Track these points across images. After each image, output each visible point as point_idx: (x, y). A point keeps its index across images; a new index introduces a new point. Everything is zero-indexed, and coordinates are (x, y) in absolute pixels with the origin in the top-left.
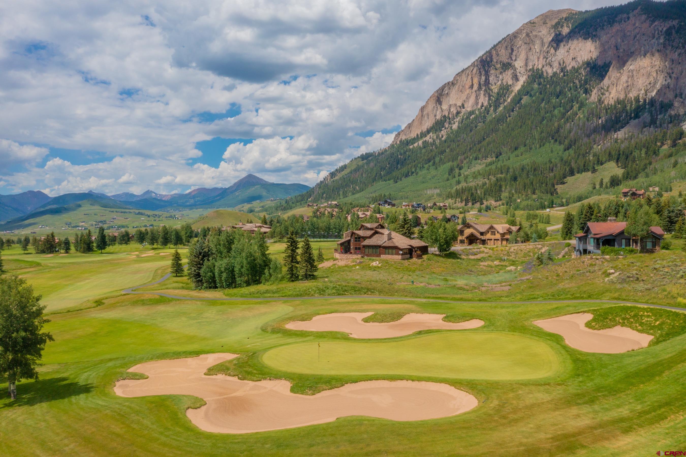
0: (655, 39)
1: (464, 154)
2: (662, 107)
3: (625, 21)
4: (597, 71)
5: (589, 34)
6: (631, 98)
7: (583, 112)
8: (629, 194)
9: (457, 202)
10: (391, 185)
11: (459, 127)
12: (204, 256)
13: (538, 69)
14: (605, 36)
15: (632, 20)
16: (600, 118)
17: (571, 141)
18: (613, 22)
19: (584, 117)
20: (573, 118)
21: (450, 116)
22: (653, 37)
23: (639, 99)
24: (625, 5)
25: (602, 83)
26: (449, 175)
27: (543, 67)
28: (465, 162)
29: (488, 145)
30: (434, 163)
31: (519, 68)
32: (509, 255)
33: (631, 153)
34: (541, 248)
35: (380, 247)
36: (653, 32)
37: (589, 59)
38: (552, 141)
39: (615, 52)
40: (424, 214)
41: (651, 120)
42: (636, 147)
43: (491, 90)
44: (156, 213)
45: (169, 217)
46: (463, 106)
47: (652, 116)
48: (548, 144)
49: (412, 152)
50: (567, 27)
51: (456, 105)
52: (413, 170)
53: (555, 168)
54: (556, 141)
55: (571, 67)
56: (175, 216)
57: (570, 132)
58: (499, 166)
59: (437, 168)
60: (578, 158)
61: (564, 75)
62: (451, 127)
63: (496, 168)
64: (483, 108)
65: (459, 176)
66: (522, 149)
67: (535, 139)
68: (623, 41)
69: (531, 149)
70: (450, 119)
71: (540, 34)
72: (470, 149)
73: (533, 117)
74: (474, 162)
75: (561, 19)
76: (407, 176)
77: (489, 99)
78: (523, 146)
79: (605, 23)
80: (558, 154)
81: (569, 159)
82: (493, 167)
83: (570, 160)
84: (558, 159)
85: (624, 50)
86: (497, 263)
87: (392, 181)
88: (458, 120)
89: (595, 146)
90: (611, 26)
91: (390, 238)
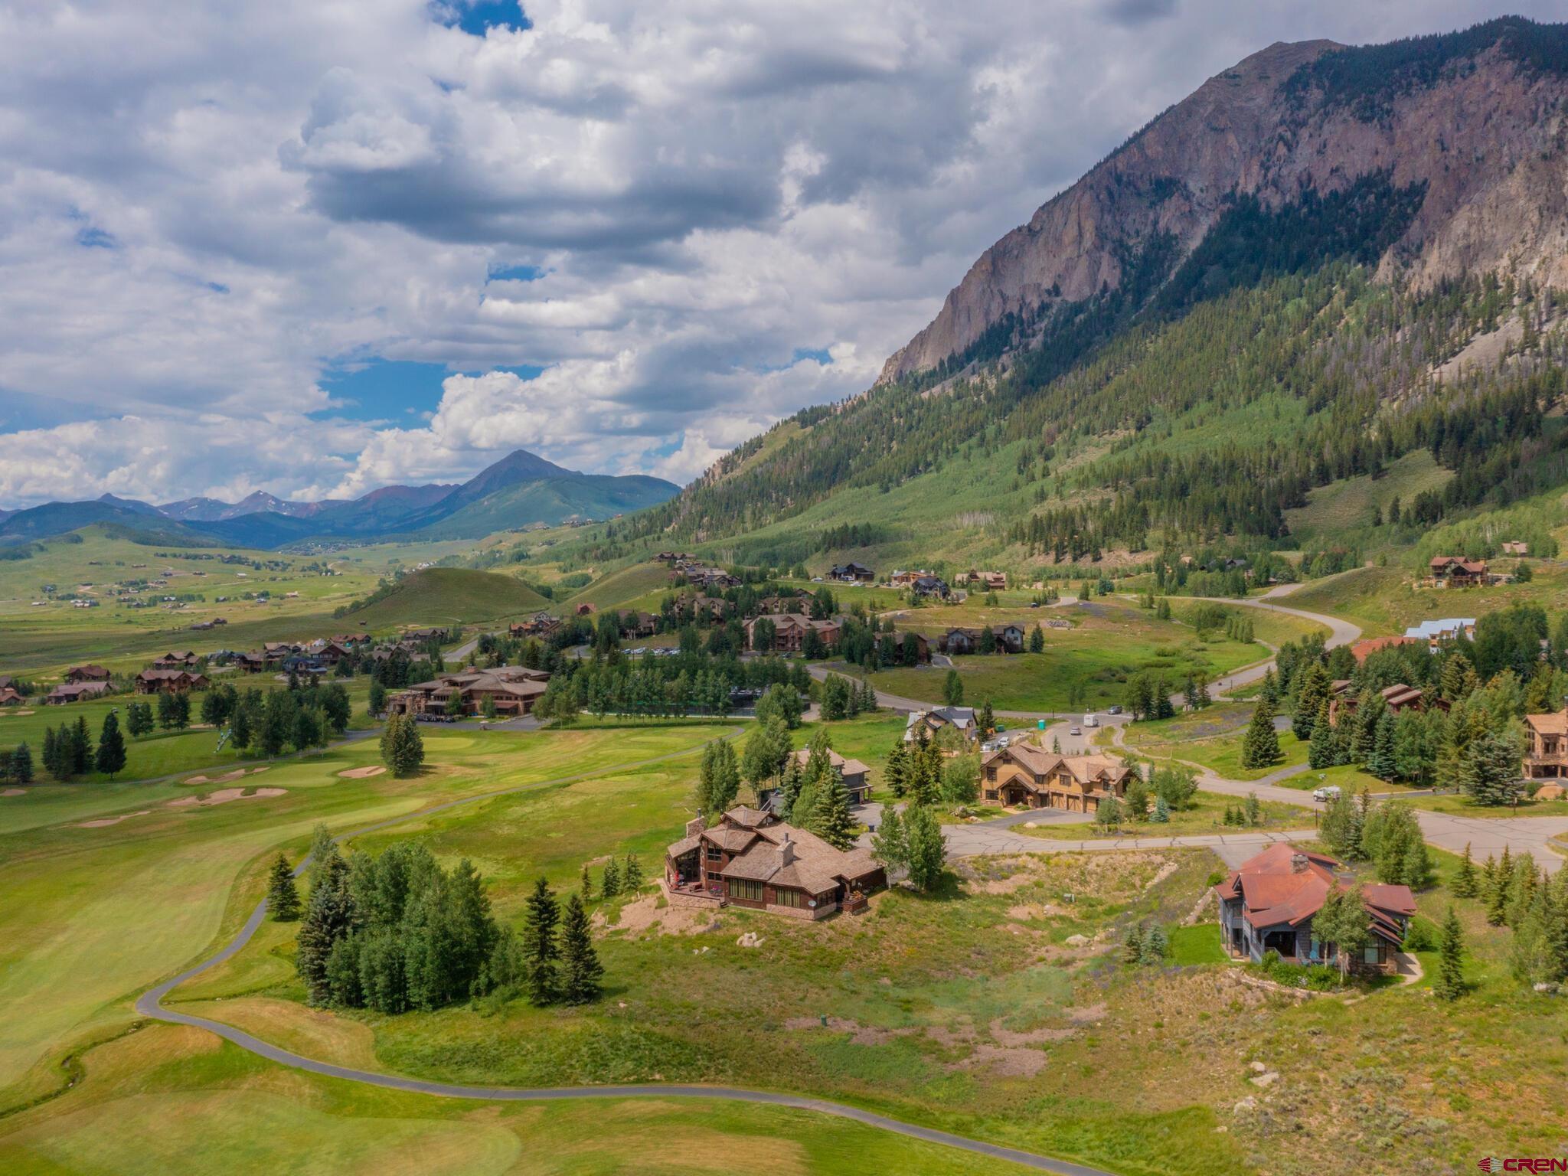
0: (1538, 123)
1: (1057, 418)
2: (1554, 304)
3: (1462, 76)
4: (1393, 203)
5: (1372, 107)
6: (1477, 277)
7: (1358, 312)
8: (1448, 570)
9: (1036, 551)
10: (874, 499)
11: (1045, 344)
12: (333, 925)
13: (1245, 196)
14: (1412, 115)
15: (1482, 73)
16: (1398, 328)
17: (1325, 387)
18: (1434, 79)
19: (1360, 323)
20: (1330, 326)
21: (1024, 316)
22: (1534, 120)
23: (1495, 278)
24: (1465, 32)
25: (1404, 237)
26: (1020, 472)
27: (1258, 189)
28: (1059, 439)
29: (1117, 396)
30: (983, 439)
31: (1198, 193)
32: (1084, 883)
33: (1471, 430)
34: (1162, 864)
35: (764, 884)
36: (1534, 107)
37: (1375, 171)
38: (1279, 386)
39: (1438, 155)
40: (943, 608)
41: (1526, 337)
42: (1483, 410)
43: (1128, 249)
44: (278, 556)
45: (310, 569)
46: (1056, 291)
47: (1528, 326)
48: (1268, 395)
49: (928, 410)
50: (1318, 87)
51: (1040, 285)
52: (930, 458)
53: (1282, 464)
54: (1288, 386)
55: (1327, 191)
56: (325, 565)
57: (1323, 363)
58: (1143, 454)
59: (988, 454)
60: (1342, 432)
61: (1311, 211)
62: (1027, 346)
63: (1137, 458)
64: (1108, 295)
65: (1044, 476)
66: (1202, 407)
67: (1235, 379)
68: (1458, 129)
69: (1225, 407)
70: (1022, 322)
71: (1251, 104)
72: (1074, 403)
73: (1231, 321)
74: (1081, 439)
75: (1303, 67)
76: (913, 472)
77: (1124, 273)
78: (1206, 398)
79: (1415, 80)
80: (1292, 421)
81: (1319, 437)
82: (1129, 455)
83: (1322, 441)
84: (1293, 436)
85: (1460, 152)
86: (1051, 908)
87: (875, 488)
88: (1043, 325)
89: (1385, 403)
90: (1428, 88)
91: (790, 859)
